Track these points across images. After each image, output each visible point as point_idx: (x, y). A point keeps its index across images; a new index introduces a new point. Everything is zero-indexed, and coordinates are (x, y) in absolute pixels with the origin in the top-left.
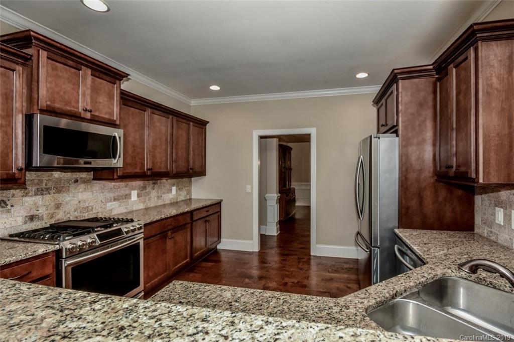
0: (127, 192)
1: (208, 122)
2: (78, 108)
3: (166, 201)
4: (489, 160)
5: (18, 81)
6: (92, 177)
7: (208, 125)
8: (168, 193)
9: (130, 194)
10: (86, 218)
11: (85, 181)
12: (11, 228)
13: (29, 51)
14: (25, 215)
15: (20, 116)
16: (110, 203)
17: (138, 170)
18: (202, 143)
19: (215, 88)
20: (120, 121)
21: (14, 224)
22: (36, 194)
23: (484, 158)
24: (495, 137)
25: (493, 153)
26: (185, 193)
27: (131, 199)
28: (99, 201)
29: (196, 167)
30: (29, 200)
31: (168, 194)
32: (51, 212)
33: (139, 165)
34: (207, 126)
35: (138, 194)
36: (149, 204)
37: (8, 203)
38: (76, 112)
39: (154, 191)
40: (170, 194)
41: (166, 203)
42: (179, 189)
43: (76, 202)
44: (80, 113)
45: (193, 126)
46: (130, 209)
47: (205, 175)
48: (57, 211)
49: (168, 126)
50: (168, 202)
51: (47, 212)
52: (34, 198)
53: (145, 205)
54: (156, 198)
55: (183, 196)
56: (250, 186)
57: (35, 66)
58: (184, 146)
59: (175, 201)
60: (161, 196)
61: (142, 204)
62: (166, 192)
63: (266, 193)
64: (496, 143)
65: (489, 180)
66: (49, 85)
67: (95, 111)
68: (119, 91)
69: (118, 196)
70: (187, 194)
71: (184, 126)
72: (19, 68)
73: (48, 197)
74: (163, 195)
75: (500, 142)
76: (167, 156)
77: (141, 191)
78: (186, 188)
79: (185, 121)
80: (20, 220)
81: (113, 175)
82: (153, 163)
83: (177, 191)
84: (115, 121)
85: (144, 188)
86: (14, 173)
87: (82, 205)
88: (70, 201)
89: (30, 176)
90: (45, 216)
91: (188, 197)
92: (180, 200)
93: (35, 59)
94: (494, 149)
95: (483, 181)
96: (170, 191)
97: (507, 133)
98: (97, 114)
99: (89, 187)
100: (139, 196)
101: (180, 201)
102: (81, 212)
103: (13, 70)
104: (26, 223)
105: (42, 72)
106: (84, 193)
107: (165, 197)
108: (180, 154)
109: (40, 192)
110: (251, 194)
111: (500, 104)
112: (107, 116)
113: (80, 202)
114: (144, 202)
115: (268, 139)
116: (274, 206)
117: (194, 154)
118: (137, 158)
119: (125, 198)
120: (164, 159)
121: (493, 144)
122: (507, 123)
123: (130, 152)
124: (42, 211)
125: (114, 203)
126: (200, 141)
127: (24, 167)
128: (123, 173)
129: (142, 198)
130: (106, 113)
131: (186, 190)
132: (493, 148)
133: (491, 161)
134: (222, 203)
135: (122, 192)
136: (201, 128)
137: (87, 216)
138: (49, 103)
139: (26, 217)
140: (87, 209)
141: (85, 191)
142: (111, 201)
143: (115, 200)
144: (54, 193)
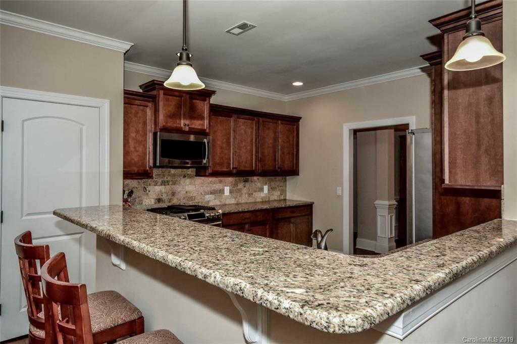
0: (221, 188)
1: (301, 118)
2: (181, 124)
3: (258, 199)
4: (456, 160)
5: (149, 112)
6: (195, 174)
7: (301, 120)
8: (259, 191)
9: (224, 190)
10: (191, 204)
11: (190, 177)
12: (148, 205)
13: (154, 93)
14: (156, 198)
15: (151, 134)
16: (208, 196)
17: (225, 169)
18: (293, 141)
19: (298, 84)
20: (209, 129)
21: (150, 203)
22: (161, 185)
23: (450, 157)
24: (462, 134)
25: (460, 152)
26: (279, 193)
27: (224, 194)
28: (200, 194)
29: (286, 166)
30: (158, 188)
31: (259, 193)
32: (170, 197)
33: (226, 165)
34: (300, 123)
35: (230, 191)
36: (240, 200)
37: (147, 189)
38: (179, 127)
39: (245, 188)
40: (262, 193)
41: (257, 201)
42: (271, 188)
43: (184, 192)
44: (182, 128)
45: (282, 124)
46: (223, 202)
47: (298, 175)
48: (172, 197)
49: (253, 128)
50: (259, 200)
51: (167, 197)
52: (160, 187)
53: (237, 200)
54: (247, 195)
55: (276, 195)
56: (341, 188)
57: (157, 102)
58: (271, 145)
59: (267, 200)
60: (252, 194)
61: (234, 200)
62: (257, 190)
63: (376, 200)
64: (463, 142)
65: (456, 181)
66: (164, 112)
67: (191, 125)
68: (208, 106)
69: (214, 190)
70: (281, 194)
71: (271, 125)
72: (150, 104)
73: (168, 187)
74: (254, 193)
75: (467, 140)
76: (252, 155)
77: (233, 187)
78: (281, 188)
79: (271, 121)
80: (153, 201)
81: (206, 172)
82: (239, 162)
83: (269, 190)
84: (205, 130)
85: (236, 185)
86: (148, 170)
87: (188, 195)
88: (180, 191)
89: (155, 172)
90: (166, 200)
91: (282, 197)
92: (273, 199)
93: (157, 96)
94: (461, 148)
95: (449, 182)
96: (262, 190)
97: (474, 129)
98: (193, 126)
99: (193, 181)
100: (231, 192)
101: (272, 201)
102: (187, 200)
103: (147, 106)
104: (156, 203)
105: (161, 104)
106: (189, 186)
107: (256, 195)
108: (266, 153)
109: (164, 183)
110: (340, 197)
111: (467, 99)
112: (200, 127)
113: (187, 192)
114: (235, 198)
115: (378, 131)
116: (385, 216)
117: (283, 153)
118: (224, 159)
119: (219, 193)
120: (249, 158)
121: (459, 142)
122: (474, 119)
123: (218, 154)
124: (164, 197)
125: (211, 196)
126: (291, 139)
127: (152, 166)
128: (213, 171)
129: (234, 195)
130: (199, 125)
131: (279, 190)
132: (459, 146)
133: (458, 161)
134: (313, 205)
135: (218, 186)
136: (292, 125)
137: (191, 203)
138: (164, 124)
139: (156, 199)
140: (191, 198)
141: (190, 184)
142: (208, 194)
143: (211, 193)
144: (172, 185)
